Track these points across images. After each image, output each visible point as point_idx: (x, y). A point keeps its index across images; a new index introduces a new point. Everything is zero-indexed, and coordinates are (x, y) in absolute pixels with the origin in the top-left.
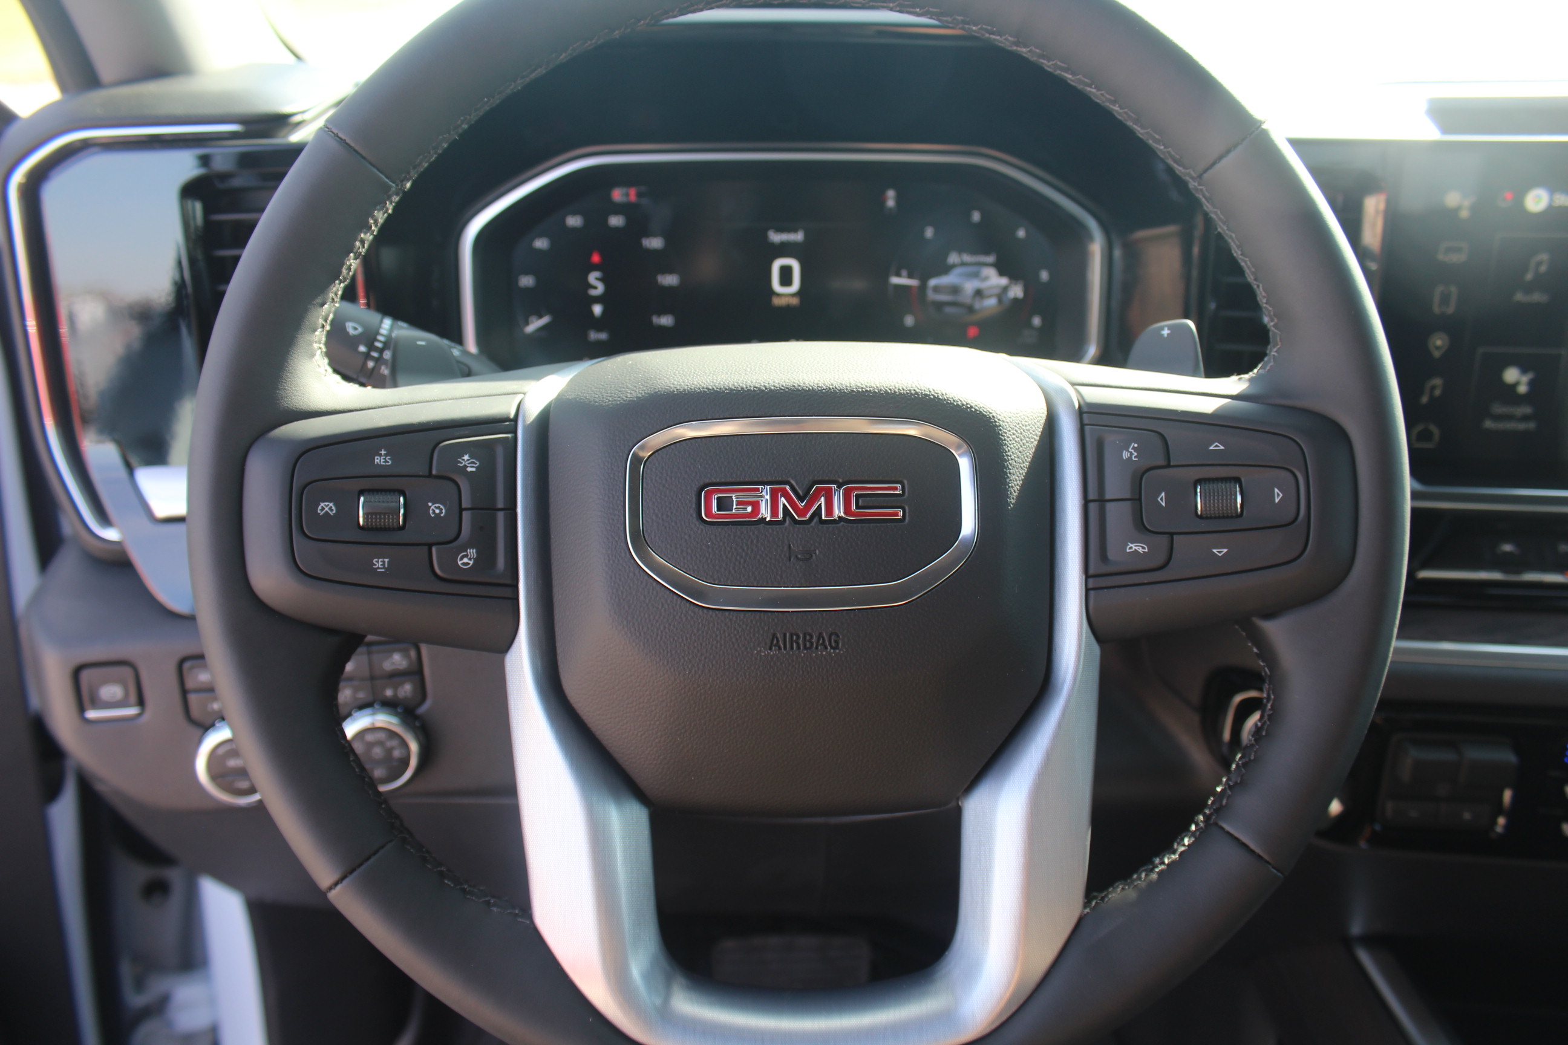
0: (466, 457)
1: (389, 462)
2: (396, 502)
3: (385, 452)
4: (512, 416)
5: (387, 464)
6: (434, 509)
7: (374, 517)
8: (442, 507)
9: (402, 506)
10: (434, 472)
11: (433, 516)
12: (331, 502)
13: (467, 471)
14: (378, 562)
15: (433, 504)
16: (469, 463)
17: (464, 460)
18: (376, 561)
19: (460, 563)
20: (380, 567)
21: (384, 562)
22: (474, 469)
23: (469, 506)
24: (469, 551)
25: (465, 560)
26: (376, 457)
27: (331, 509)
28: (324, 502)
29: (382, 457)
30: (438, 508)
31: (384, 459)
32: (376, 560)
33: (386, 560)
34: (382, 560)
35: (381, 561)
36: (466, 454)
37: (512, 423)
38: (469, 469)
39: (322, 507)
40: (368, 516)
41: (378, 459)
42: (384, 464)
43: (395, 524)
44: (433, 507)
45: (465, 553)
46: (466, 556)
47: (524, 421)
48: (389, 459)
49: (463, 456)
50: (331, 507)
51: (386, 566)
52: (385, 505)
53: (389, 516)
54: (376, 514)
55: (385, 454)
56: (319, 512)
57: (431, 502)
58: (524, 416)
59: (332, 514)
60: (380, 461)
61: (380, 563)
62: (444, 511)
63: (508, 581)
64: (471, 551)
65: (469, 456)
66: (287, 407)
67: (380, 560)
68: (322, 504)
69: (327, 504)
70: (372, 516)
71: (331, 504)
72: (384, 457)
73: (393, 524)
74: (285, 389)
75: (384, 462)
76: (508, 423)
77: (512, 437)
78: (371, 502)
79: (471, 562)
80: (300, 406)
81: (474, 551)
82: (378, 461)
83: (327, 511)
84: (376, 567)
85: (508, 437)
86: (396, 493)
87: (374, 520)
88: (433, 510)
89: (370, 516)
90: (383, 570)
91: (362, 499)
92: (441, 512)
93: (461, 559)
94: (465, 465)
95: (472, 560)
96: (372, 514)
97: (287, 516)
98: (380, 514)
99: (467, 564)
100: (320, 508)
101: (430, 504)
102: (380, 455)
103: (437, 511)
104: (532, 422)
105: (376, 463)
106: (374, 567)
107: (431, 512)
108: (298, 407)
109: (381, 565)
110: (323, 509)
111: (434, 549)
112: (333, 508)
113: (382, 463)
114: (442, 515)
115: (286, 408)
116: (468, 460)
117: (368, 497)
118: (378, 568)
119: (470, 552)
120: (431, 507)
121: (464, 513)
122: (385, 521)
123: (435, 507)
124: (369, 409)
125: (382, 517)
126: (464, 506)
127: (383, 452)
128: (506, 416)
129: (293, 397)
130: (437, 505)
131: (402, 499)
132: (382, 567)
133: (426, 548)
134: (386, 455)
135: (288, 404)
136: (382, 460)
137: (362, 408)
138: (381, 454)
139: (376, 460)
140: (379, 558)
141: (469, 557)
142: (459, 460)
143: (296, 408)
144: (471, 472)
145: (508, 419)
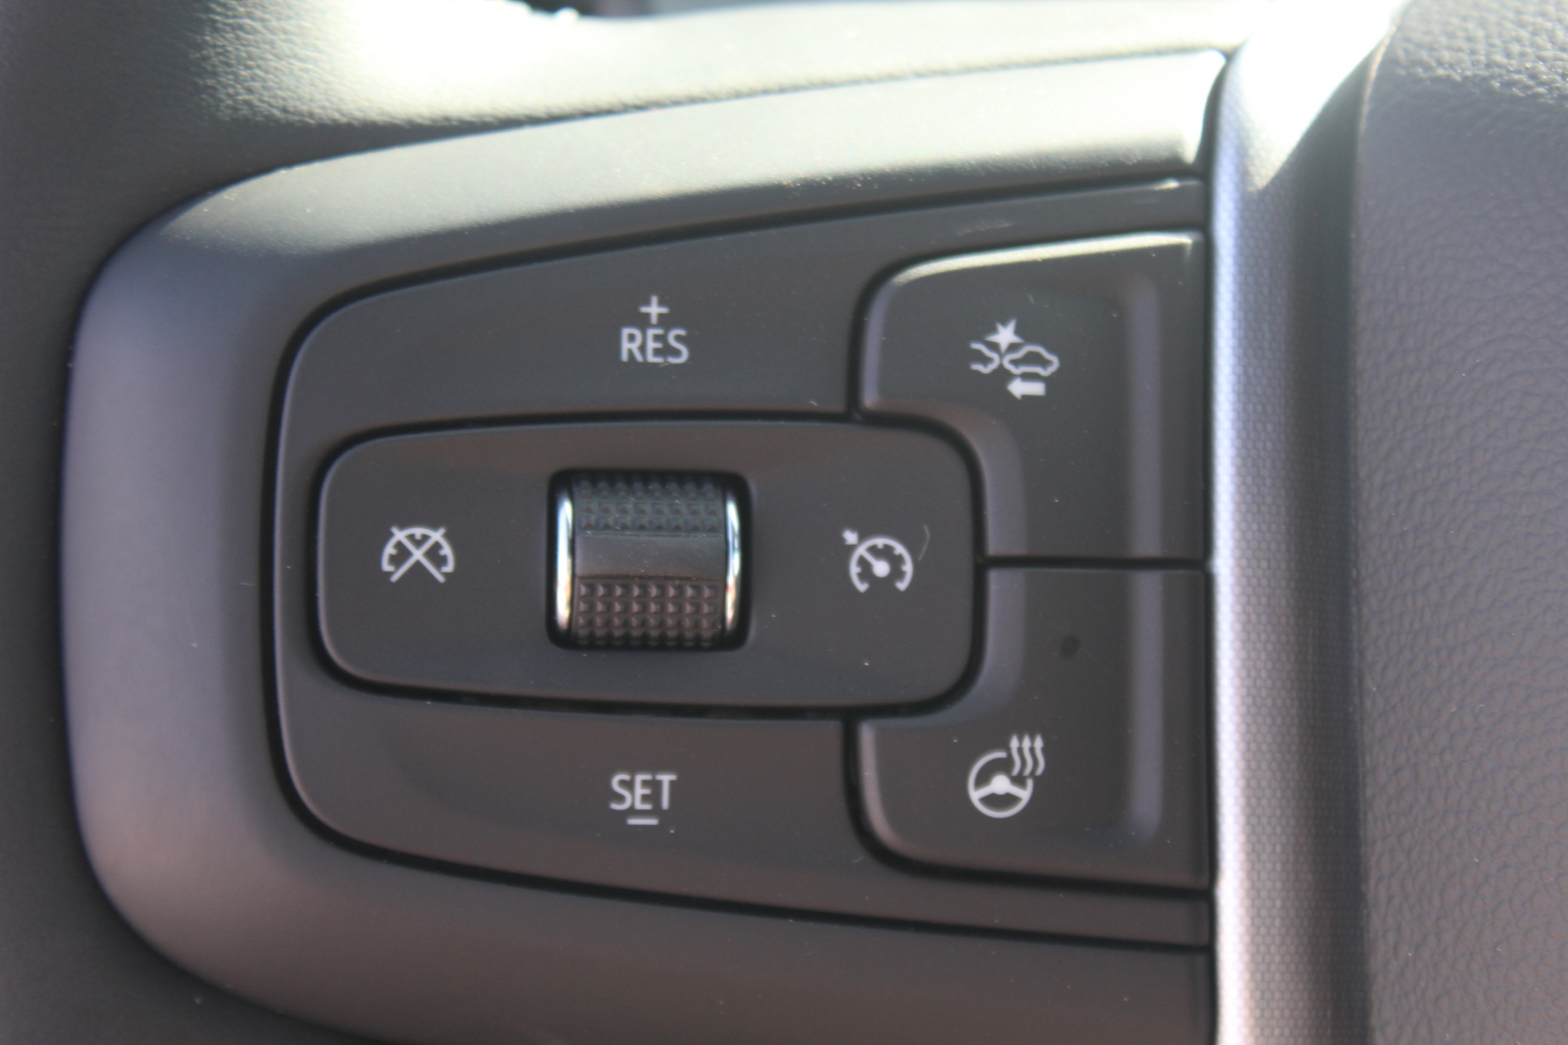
0: (1005, 335)
1: (677, 353)
2: (712, 529)
3: (664, 310)
4: (1190, 151)
5: (673, 360)
6: (869, 558)
7: (619, 591)
8: (899, 549)
9: (734, 541)
10: (870, 398)
11: (862, 587)
12: (435, 526)
13: (1010, 396)
14: (629, 785)
15: (862, 538)
16: (1015, 362)
17: (994, 347)
18: (623, 783)
19: (976, 795)
20: (639, 806)
21: (655, 786)
22: (1037, 389)
23: (1018, 549)
24: (1014, 743)
25: (1000, 784)
26: (626, 332)
27: (434, 554)
28: (402, 526)
29: (651, 332)
30: (885, 553)
31: (657, 338)
32: (626, 777)
33: (666, 779)
34: (648, 777)
35: (645, 783)
36: (1004, 323)
37: (1192, 183)
38: (1019, 388)
39: (399, 545)
40: (592, 588)
41: (632, 338)
42: (659, 360)
43: (705, 623)
44: (862, 551)
45: (1001, 754)
46: (1003, 766)
47: (1243, 175)
48: (678, 338)
49: (994, 330)
50: (437, 546)
51: (665, 803)
52: (665, 541)
53: (680, 590)
54: (626, 581)
55: (661, 316)
56: (386, 567)
57: (853, 528)
58: (1242, 153)
59: (441, 578)
60: (643, 348)
61: (640, 791)
62: (908, 568)
63: (1179, 876)
64: (1026, 743)
65: (1018, 332)
66: (248, 103)
67: (640, 778)
68: (400, 535)
69: (418, 532)
70: (610, 590)
71: (437, 536)
72: (659, 332)
73: (697, 624)
74: (241, 27)
75: (657, 352)
76: (1172, 184)
77: (1195, 245)
78: (607, 527)
79: (1025, 794)
80: (300, 99)
81: (1039, 743)
82: (635, 346)
83: (418, 564)
84: (625, 806)
85: (1178, 249)
86: (708, 487)
87: (618, 607)
88: (862, 562)
89: (601, 591)
90: (652, 822)
91: (566, 512)
92: (897, 572)
93: (983, 779)
94: (1001, 369)
95: (1030, 783)
96: (608, 580)
97: (251, 584)
98: (644, 581)
99: (1008, 800)
100: (390, 550)
101: (850, 537)
102: (643, 322)
103: (881, 568)
104: (1278, 180)
105: (625, 357)
106: (615, 806)
107: (854, 570)
108: (291, 104)
109: (645, 798)
110: (402, 554)
111: (868, 734)
112: (447, 550)
113: (651, 358)
114: (902, 586)
115: (245, 111)
116: (1013, 347)
117: (594, 505)
118: (632, 812)
119: (1020, 750)
120: (852, 548)
121: (996, 579)
122: (663, 607)
123: (873, 550)
124: (586, 114)
125: (654, 591)
126: (994, 546)
127: (654, 310)
128: (1164, 154)
129: (274, 63)
130: (880, 542)
131: (732, 511)
132: (647, 807)
133: (832, 728)
134: (665, 322)
135: (250, 91)
136: (651, 345)
137: (556, 111)
138: (647, 316)
139: (626, 346)
140: (633, 771)
141: (1016, 771)
142: (977, 346)
143: (285, 110)
144: (1027, 398)
145: (1173, 167)
